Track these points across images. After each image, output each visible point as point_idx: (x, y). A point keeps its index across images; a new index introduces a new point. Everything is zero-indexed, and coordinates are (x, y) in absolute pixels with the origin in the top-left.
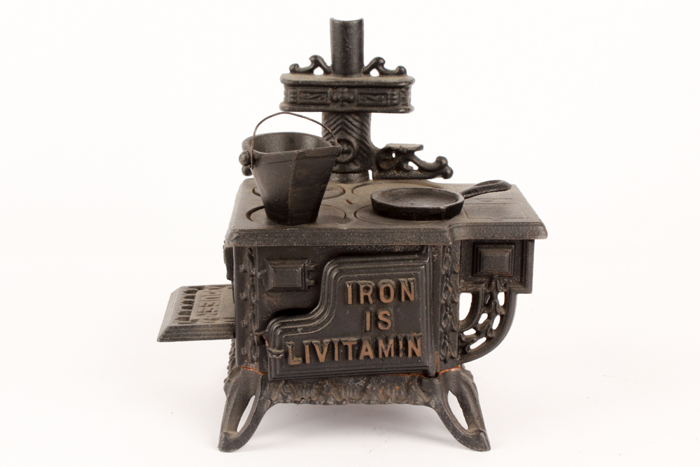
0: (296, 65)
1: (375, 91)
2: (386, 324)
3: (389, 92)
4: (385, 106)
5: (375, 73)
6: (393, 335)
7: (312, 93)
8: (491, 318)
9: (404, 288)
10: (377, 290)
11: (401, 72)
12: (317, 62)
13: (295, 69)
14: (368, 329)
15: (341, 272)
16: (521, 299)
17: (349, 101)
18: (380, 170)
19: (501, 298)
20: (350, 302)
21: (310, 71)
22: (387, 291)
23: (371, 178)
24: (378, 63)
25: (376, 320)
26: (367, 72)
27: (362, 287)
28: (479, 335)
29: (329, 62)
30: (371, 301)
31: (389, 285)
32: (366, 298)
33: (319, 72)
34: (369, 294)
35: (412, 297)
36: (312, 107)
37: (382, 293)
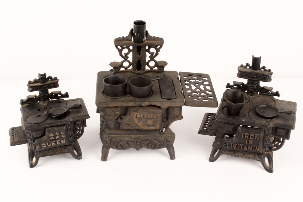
0: (242, 65)
1: (262, 76)
2: (250, 143)
3: (265, 77)
4: (264, 80)
5: (263, 70)
6: (252, 145)
7: (245, 74)
8: (278, 143)
9: (256, 136)
10: (249, 136)
11: (269, 71)
12: (248, 65)
13: (242, 66)
14: (246, 143)
15: (241, 131)
16: (286, 141)
17: (255, 77)
18: (261, 92)
19: (281, 139)
20: (243, 137)
21: (246, 67)
22: (252, 137)
23: (259, 93)
24: (264, 68)
25: (248, 142)
26: (261, 70)
27: (246, 135)
28: (275, 146)
29: (251, 65)
30: (248, 138)
31: (253, 135)
32: (246, 137)
33: (248, 67)
34: (247, 137)
35: (258, 139)
36: (245, 78)
37: (250, 137)
